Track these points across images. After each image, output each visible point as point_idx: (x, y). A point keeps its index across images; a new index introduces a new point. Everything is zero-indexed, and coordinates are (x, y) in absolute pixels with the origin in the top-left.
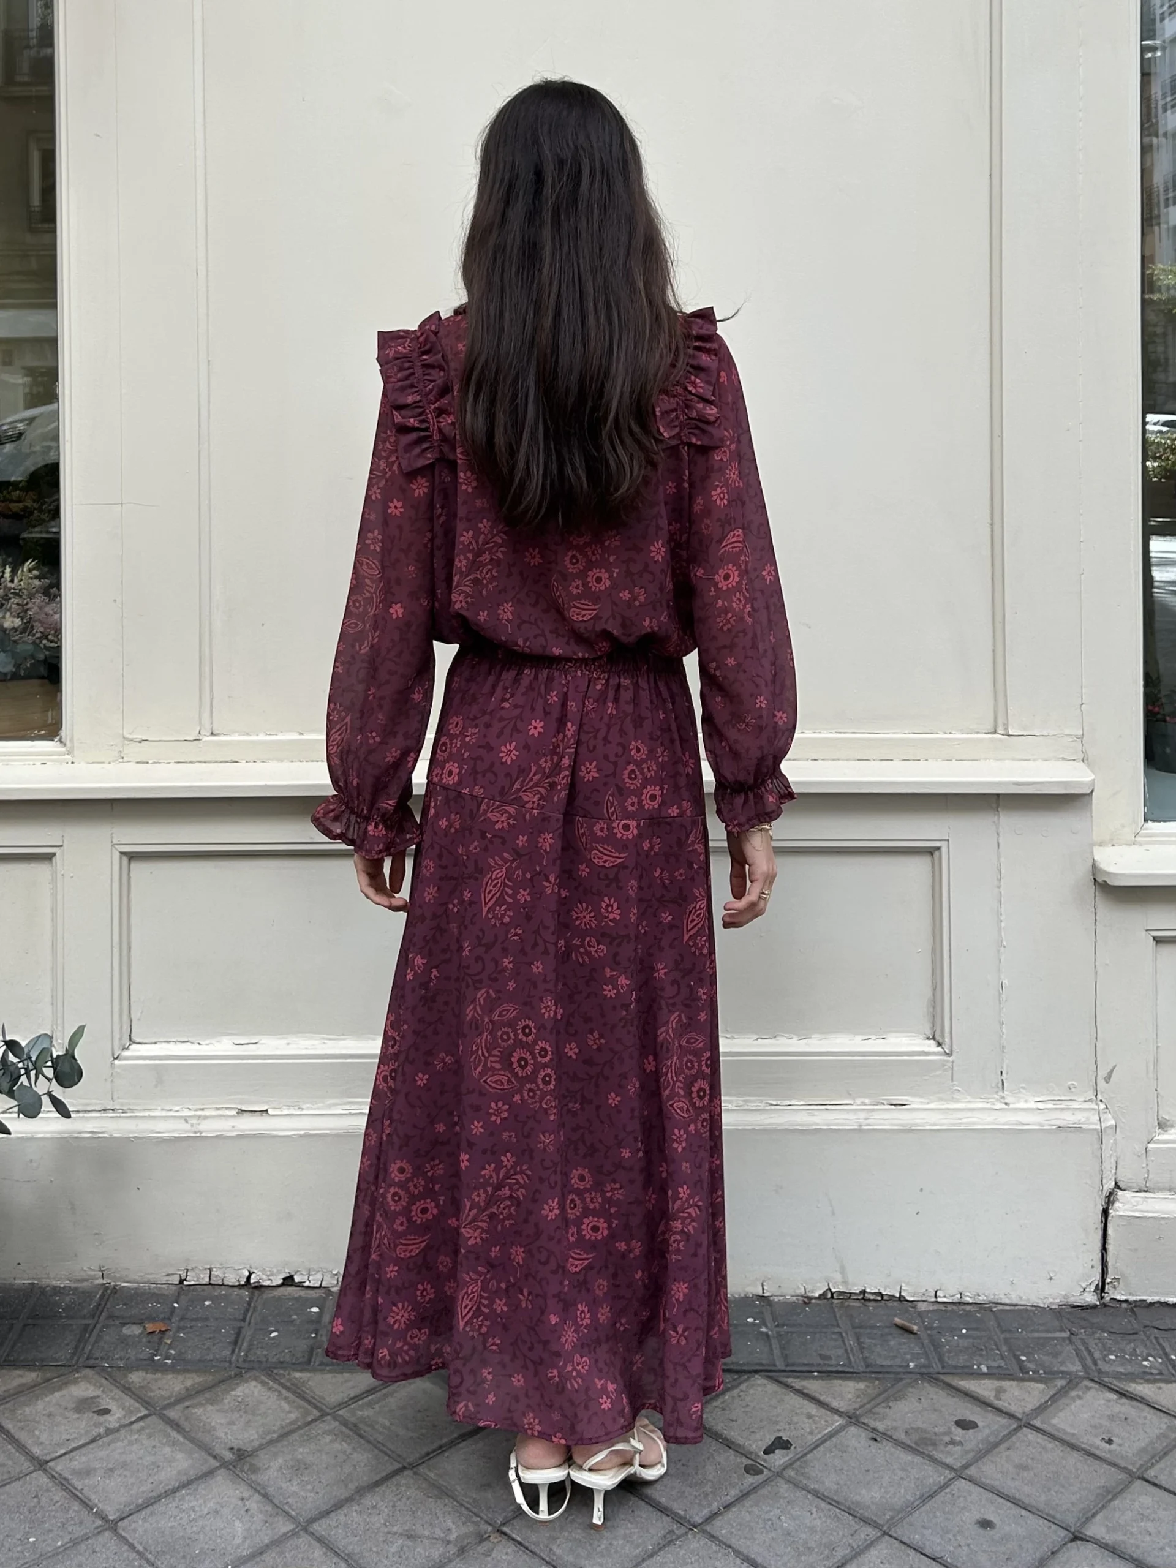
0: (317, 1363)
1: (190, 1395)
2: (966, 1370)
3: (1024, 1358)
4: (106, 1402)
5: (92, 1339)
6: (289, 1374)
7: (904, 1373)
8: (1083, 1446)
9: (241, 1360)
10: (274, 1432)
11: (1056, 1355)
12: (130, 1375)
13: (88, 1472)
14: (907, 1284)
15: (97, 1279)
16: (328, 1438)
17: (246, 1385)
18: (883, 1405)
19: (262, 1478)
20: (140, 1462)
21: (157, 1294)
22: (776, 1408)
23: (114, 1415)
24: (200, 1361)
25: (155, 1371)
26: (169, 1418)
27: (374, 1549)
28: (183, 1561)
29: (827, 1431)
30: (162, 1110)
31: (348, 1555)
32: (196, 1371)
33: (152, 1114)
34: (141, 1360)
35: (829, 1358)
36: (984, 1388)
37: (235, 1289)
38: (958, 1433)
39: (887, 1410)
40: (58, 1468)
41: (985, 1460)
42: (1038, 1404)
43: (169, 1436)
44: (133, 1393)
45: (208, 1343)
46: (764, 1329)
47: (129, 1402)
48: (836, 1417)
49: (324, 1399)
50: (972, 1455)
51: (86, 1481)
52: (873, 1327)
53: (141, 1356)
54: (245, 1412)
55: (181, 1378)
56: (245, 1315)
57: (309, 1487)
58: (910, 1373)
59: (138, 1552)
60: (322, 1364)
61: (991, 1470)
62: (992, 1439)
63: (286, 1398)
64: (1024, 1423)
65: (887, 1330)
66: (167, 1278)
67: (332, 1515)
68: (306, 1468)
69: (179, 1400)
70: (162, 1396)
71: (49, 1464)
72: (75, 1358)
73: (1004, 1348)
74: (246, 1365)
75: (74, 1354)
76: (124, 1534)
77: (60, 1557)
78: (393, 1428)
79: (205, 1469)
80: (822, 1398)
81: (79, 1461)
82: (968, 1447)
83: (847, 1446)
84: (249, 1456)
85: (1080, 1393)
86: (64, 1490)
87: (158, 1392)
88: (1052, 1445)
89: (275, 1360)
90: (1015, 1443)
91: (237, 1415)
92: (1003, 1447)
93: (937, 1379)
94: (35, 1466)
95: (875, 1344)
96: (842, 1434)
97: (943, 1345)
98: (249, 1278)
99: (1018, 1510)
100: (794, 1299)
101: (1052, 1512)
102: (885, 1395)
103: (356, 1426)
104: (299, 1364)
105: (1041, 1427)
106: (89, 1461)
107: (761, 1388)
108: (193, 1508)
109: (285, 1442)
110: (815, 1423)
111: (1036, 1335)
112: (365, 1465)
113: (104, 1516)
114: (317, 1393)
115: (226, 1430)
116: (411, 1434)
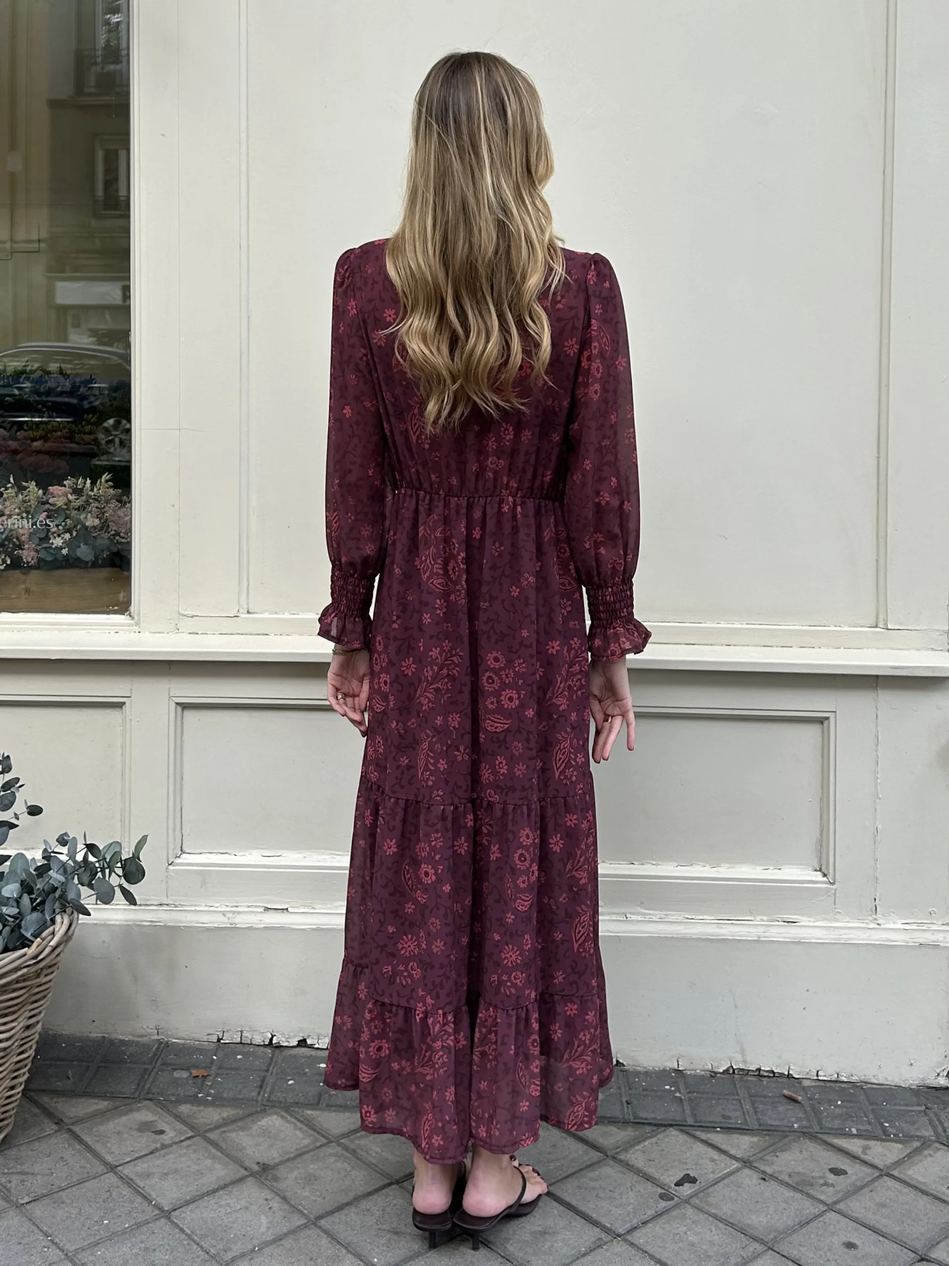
0: (324, 1105)
1: (226, 1123)
2: (839, 1132)
3: (887, 1125)
4: (161, 1126)
5: (151, 1079)
6: (303, 1111)
7: (789, 1131)
8: (932, 1192)
9: (265, 1100)
10: (291, 1153)
11: (913, 1123)
12: (180, 1107)
13: (148, 1175)
14: (795, 1064)
15: (154, 1035)
16: (332, 1159)
17: (269, 1118)
18: (772, 1154)
19: (282, 1185)
20: (188, 1169)
21: (200, 1049)
22: (686, 1153)
23: (167, 1135)
24: (233, 1099)
25: (199, 1105)
26: (209, 1139)
27: (368, 1241)
28: (221, 1242)
29: (725, 1172)
30: (206, 906)
31: (348, 1244)
32: (231, 1106)
33: (198, 909)
34: (188, 1096)
35: (730, 1118)
36: (850, 1144)
37: (261, 1048)
38: (831, 1178)
39: (775, 1158)
40: (125, 1172)
41: (851, 1198)
42: (896, 1160)
43: (210, 1151)
44: (181, 1119)
45: (240, 1086)
46: (678, 1095)
47: (179, 1126)
48: (734, 1162)
49: (330, 1130)
50: (841, 1195)
51: (147, 1182)
52: (765, 1097)
53: (188, 1094)
54: (269, 1137)
55: (218, 1110)
56: (269, 1066)
57: (318, 1193)
58: (794, 1132)
59: (187, 1235)
60: (328, 1106)
61: (857, 1206)
62: (858, 1183)
63: (300, 1129)
64: (885, 1173)
65: (776, 1099)
66: (208, 1037)
67: (336, 1214)
68: (316, 1180)
69: (218, 1127)
70: (205, 1123)
71: (119, 1168)
72: (138, 1092)
73: (871, 1117)
74: (269, 1104)
75: (136, 1090)
76: (176, 1221)
77: (127, 1235)
78: (384, 1154)
79: (238, 1176)
80: (723, 1147)
81: (142, 1166)
82: (838, 1188)
83: (742, 1183)
84: (272, 1169)
85: (932, 1152)
86: (130, 1187)
87: (201, 1120)
88: (906, 1190)
89: (292, 1101)
90: (877, 1187)
91: (262, 1139)
92: (867, 1189)
93: (816, 1137)
94: (107, 1169)
95: (767, 1110)
96: (739, 1173)
97: (822, 1112)
98: (271, 1040)
99: (877, 1236)
100: (703, 1073)
101: (904, 1239)
102: (774, 1147)
103: (354, 1151)
104: (311, 1104)
105: (899, 1176)
106: (149, 1167)
107: (674, 1138)
108: (228, 1205)
109: (299, 1160)
110: (716, 1165)
111: (898, 1108)
112: (361, 1180)
113: (160, 1207)
114: (325, 1126)
115: (254, 1150)
116: (397, 1159)
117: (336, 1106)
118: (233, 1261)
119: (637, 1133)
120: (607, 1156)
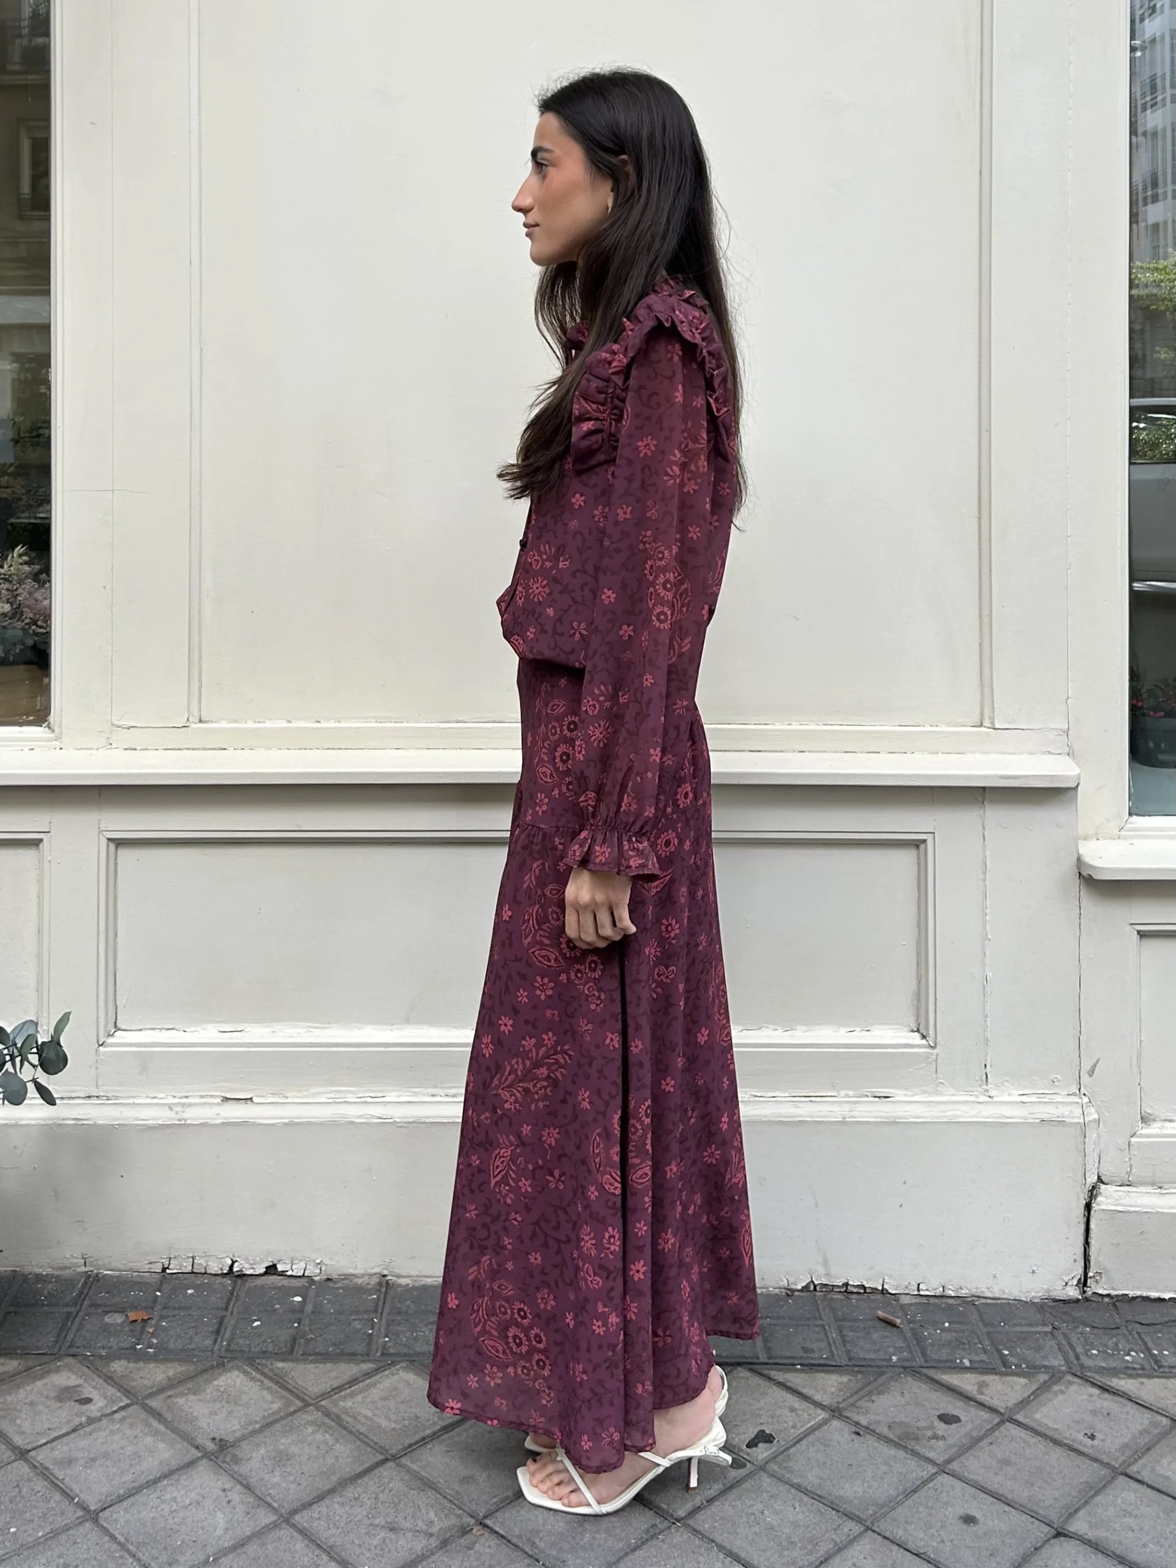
0: (300, 1353)
1: (172, 1384)
2: (948, 1364)
3: (1006, 1352)
4: (88, 1392)
5: (74, 1328)
6: (272, 1364)
7: (886, 1367)
8: (1066, 1441)
9: (223, 1350)
10: (256, 1422)
11: (1039, 1349)
12: (112, 1364)
13: (70, 1462)
14: (890, 1276)
15: (79, 1266)
16: (310, 1429)
17: (228, 1374)
18: (866, 1398)
19: (243, 1469)
20: (122, 1452)
21: (140, 1283)
22: (759, 1401)
23: (95, 1404)
24: (182, 1350)
25: (137, 1361)
26: (151, 1408)
27: (357, 1542)
28: (164, 1552)
29: (810, 1425)
30: (147, 1097)
31: (331, 1548)
32: (179, 1361)
33: (137, 1101)
34: (123, 1349)
35: (812, 1351)
36: (967, 1382)
37: (218, 1278)
38: (941, 1428)
39: (870, 1404)
40: (39, 1458)
41: (967, 1454)
42: (1020, 1399)
43: (150, 1425)
44: (114, 1381)
45: (191, 1332)
47: (111, 1391)
48: (819, 1411)
49: (307, 1389)
50: (954, 1449)
51: (68, 1471)
52: (854, 1320)
53: (122, 1345)
54: (228, 1402)
55: (162, 1366)
56: (228, 1303)
57: (292, 1478)
58: (893, 1366)
59: (119, 1543)
60: (304, 1354)
61: (974, 1465)
62: (975, 1434)
63: (268, 1388)
64: (1007, 1418)
65: (869, 1323)
66: (150, 1266)
67: (315, 1507)
68: (288, 1459)
69: (162, 1390)
70: (145, 1385)
71: (31, 1453)
72: (58, 1346)
73: (987, 1342)
74: (229, 1355)
75: (56, 1342)
76: (105, 1525)
77: (41, 1548)
78: (375, 1419)
79: (187, 1459)
80: (804, 1391)
81: (61, 1450)
82: (951, 1441)
83: (831, 1440)
84: (231, 1446)
85: (1063, 1387)
86: (45, 1480)
87: (140, 1381)
88: (1035, 1440)
89: (257, 1349)
90: (997, 1438)
91: (219, 1405)
92: (986, 1441)
93: (919, 1373)
94: (16, 1455)
95: (858, 1338)
96: (826, 1427)
97: (926, 1339)
98: (231, 1267)
99: (1001, 1505)
100: (777, 1291)
101: (1035, 1508)
102: (868, 1388)
103: (338, 1416)
104: (282, 1354)
105: (1023, 1422)
106: (70, 1451)
107: (743, 1382)
108: (174, 1499)
109: (267, 1433)
110: (798, 1416)
111: (1018, 1329)
112: (347, 1457)
113: (85, 1506)
114: (300, 1383)
115: (208, 1420)
116: (394, 1425)
117: (315, 1354)
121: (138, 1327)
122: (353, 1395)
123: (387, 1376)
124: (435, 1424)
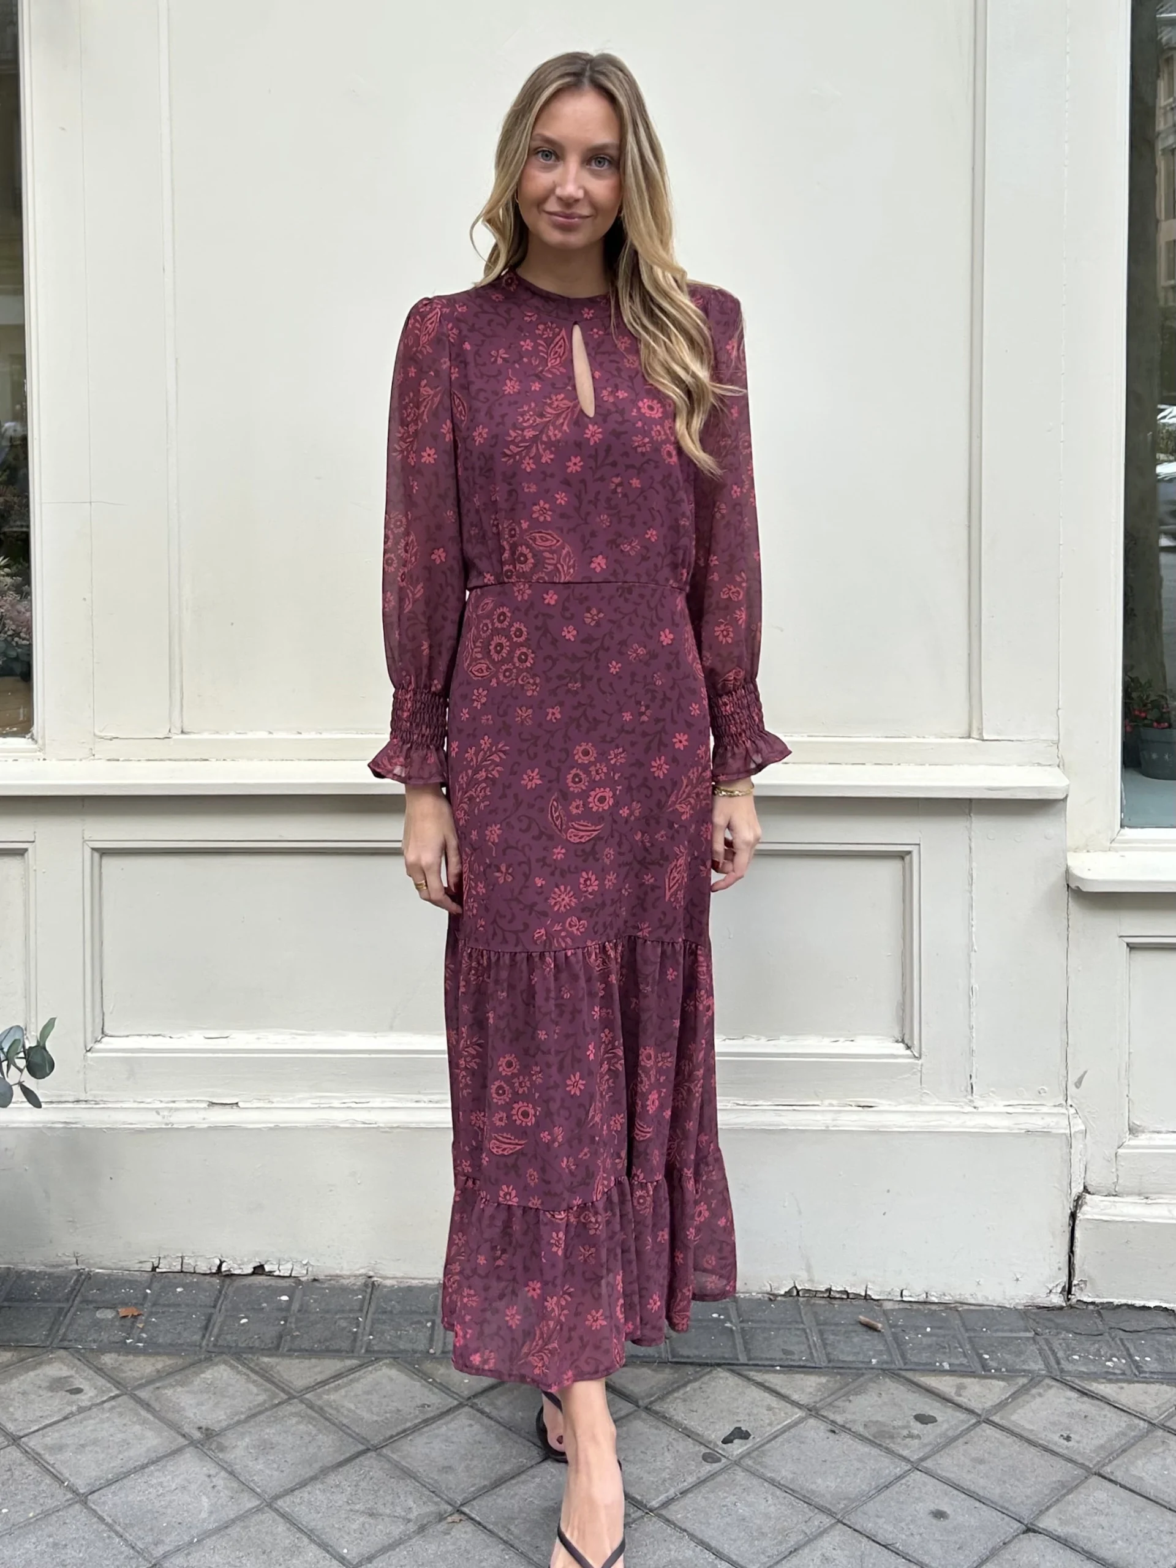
0: (286, 1349)
1: (161, 1376)
2: (928, 1367)
3: (987, 1357)
4: (78, 1383)
5: (67, 1321)
6: (258, 1359)
7: (866, 1369)
8: (1041, 1442)
9: (211, 1344)
10: (242, 1413)
11: (1019, 1353)
12: (102, 1357)
13: (60, 1448)
14: (873, 1283)
15: (71, 1264)
16: (294, 1420)
17: (216, 1368)
18: (844, 1398)
19: (229, 1456)
20: (111, 1439)
21: (130, 1281)
22: (737, 1399)
23: (86, 1394)
24: (171, 1345)
25: (127, 1353)
26: (140, 1398)
27: (336, 1526)
28: (150, 1533)
29: (786, 1423)
30: (135, 1101)
31: (311, 1531)
32: (169, 1354)
33: (124, 1105)
34: (114, 1343)
35: (792, 1353)
36: (945, 1384)
37: (208, 1277)
38: (917, 1428)
39: (847, 1403)
40: (31, 1444)
41: (942, 1453)
42: (998, 1401)
43: (139, 1414)
44: (104, 1373)
45: (179, 1328)
46: (728, 1325)
47: (101, 1382)
48: (797, 1410)
49: (292, 1383)
50: (928, 1449)
51: (58, 1456)
52: (837, 1324)
53: (112, 1339)
54: (215, 1394)
55: (152, 1360)
56: (216, 1301)
57: (275, 1466)
58: (872, 1369)
59: (107, 1524)
60: (289, 1350)
61: (948, 1463)
62: (950, 1434)
63: (254, 1381)
64: (984, 1419)
65: (851, 1328)
66: (140, 1265)
67: (296, 1493)
68: (272, 1448)
69: (150, 1382)
70: (134, 1377)
71: (23, 1439)
72: (50, 1339)
73: (968, 1347)
74: (216, 1350)
75: (47, 1336)
76: (94, 1507)
77: (31, 1527)
78: (358, 1411)
79: (174, 1447)
80: (783, 1391)
81: (52, 1437)
82: (925, 1440)
83: (806, 1437)
84: (217, 1435)
85: (1041, 1391)
86: (37, 1464)
87: (130, 1373)
88: (1010, 1440)
89: (244, 1345)
90: (973, 1438)
91: (206, 1396)
92: (961, 1441)
93: (899, 1375)
94: (9, 1441)
95: (839, 1341)
96: (802, 1425)
97: (907, 1343)
98: (220, 1267)
99: (972, 1501)
100: (760, 1296)
101: (1006, 1505)
102: (846, 1389)
103: (321, 1409)
104: (269, 1349)
105: (1000, 1423)
106: (61, 1437)
107: (723, 1382)
108: (161, 1484)
109: (252, 1423)
110: (774, 1414)
111: (1000, 1334)
112: (330, 1447)
113: (75, 1489)
114: (285, 1377)
115: (195, 1411)
116: (375, 1418)
117: (301, 1350)
118: (165, 1557)
119: (676, 1376)
120: (638, 1407)
121: (128, 1322)
122: (337, 1388)
123: (371, 1372)
124: (416, 1417)
